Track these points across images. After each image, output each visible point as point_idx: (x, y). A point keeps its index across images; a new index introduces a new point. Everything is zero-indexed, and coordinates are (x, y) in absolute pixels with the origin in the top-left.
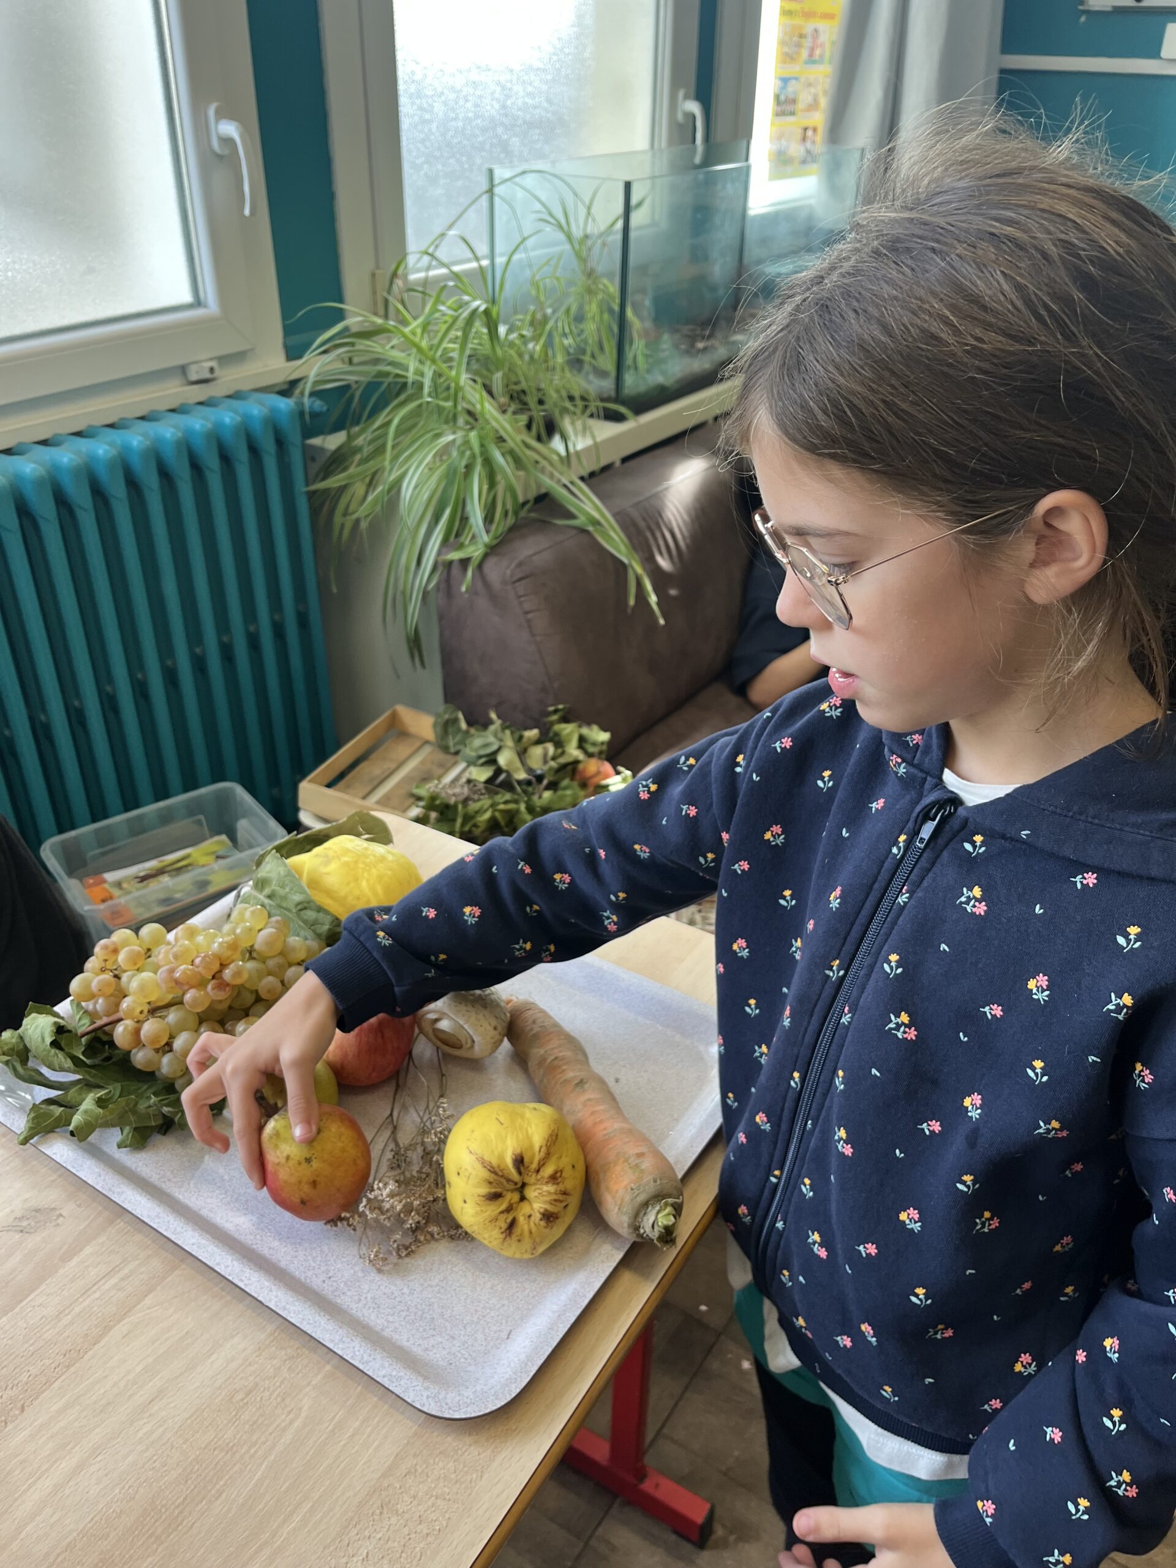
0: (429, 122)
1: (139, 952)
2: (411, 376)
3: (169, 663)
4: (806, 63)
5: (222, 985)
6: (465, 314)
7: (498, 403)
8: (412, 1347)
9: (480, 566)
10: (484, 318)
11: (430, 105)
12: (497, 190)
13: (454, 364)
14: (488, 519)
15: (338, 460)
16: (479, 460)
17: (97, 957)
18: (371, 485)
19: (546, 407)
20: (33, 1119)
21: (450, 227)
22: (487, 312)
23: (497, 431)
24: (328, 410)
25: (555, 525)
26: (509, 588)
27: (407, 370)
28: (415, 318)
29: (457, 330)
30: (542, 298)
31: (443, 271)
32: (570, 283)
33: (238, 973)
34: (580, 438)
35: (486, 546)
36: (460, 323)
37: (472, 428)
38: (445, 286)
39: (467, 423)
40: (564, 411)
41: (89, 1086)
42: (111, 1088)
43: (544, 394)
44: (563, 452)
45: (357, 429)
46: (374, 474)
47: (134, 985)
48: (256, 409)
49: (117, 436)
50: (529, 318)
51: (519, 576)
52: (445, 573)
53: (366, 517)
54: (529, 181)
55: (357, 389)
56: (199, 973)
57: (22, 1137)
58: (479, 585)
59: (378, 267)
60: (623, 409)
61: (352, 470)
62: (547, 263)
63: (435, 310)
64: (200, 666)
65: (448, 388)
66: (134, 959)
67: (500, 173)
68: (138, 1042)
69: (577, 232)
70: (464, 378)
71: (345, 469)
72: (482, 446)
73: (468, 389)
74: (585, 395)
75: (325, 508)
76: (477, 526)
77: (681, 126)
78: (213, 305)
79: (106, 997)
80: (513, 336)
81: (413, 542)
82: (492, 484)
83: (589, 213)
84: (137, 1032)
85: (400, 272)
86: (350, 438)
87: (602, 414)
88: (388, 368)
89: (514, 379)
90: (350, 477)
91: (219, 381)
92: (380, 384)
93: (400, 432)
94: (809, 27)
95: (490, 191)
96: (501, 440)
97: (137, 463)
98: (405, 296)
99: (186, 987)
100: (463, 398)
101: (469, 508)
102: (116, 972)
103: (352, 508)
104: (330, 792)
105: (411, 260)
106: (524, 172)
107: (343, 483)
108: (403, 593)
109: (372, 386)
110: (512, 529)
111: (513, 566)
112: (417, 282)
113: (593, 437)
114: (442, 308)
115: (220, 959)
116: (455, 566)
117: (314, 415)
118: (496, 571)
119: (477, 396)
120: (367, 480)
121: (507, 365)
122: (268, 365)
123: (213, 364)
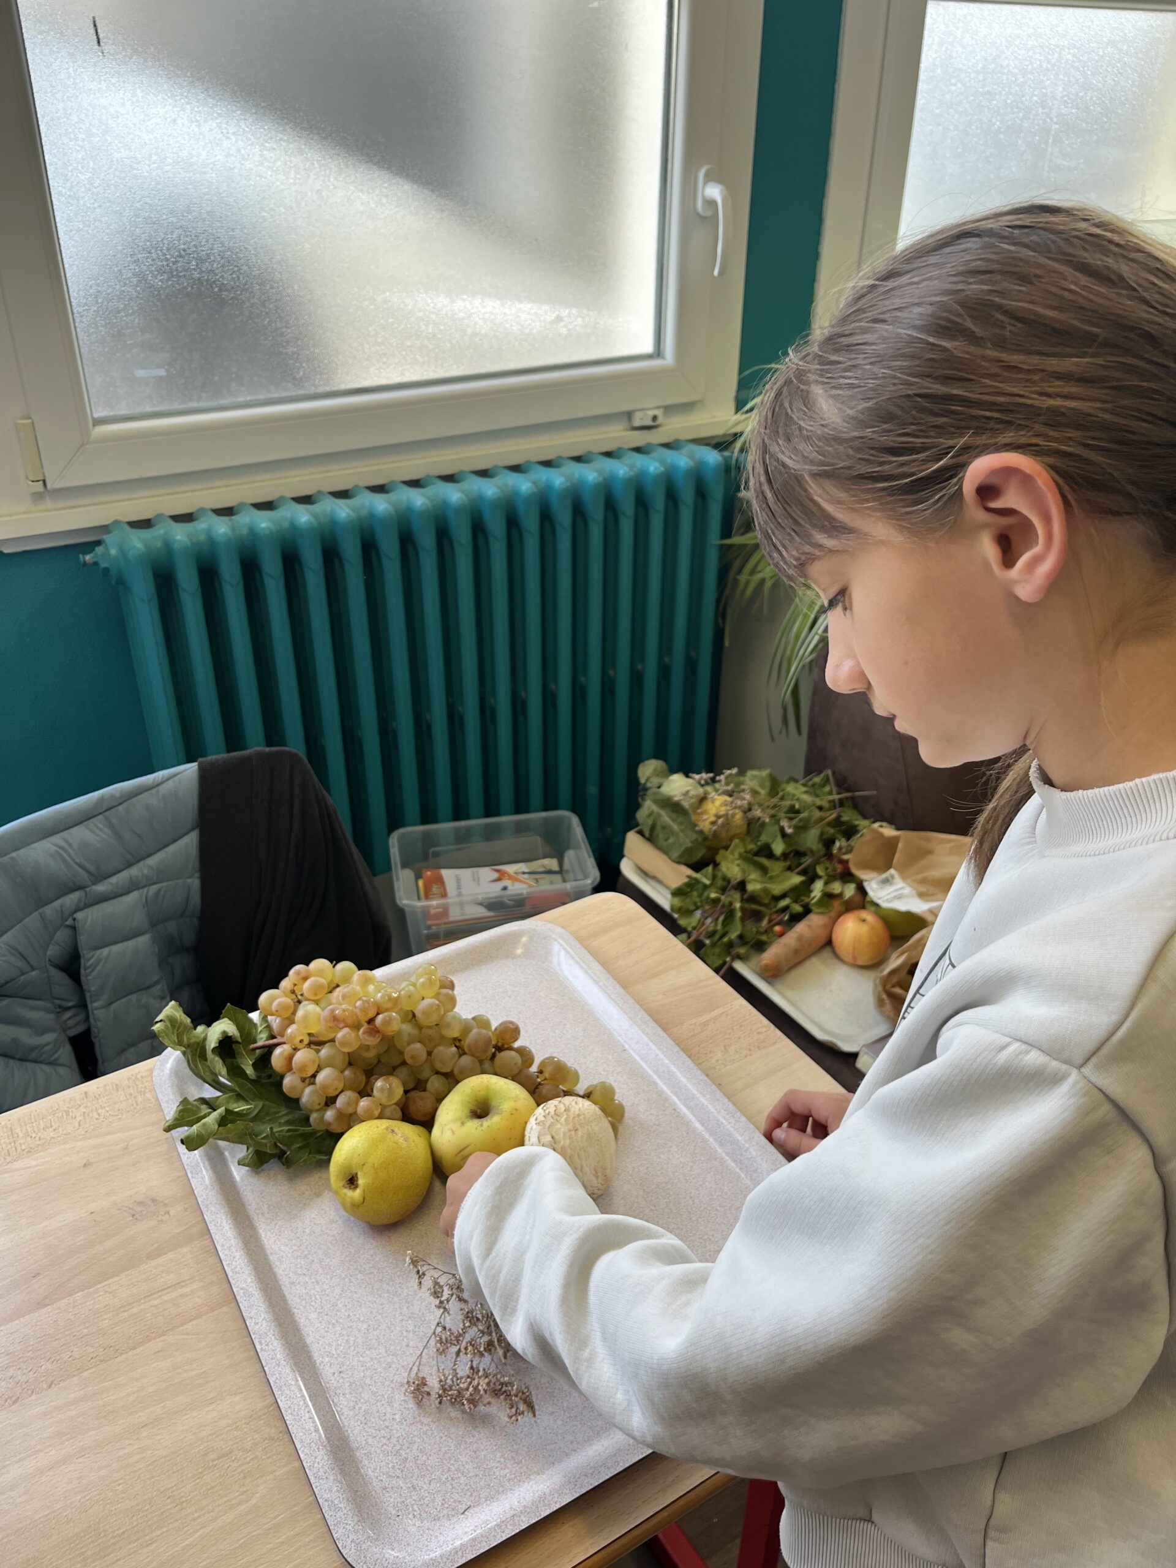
3: (550, 686)
5: (374, 1031)
17: (291, 980)
20: (181, 1112)
41: (235, 1096)
42: (253, 1104)
47: (299, 1015)
48: (682, 461)
49: (544, 473)
56: (358, 1015)
57: (168, 1127)
64: (579, 695)
66: (317, 990)
68: (289, 1069)
75: (736, 564)
78: (670, 357)
79: (283, 1019)
84: (291, 1058)
91: (660, 430)
97: (554, 500)
102: (298, 998)
104: (650, 846)
108: (789, 660)
122: (714, 417)
123: (655, 412)
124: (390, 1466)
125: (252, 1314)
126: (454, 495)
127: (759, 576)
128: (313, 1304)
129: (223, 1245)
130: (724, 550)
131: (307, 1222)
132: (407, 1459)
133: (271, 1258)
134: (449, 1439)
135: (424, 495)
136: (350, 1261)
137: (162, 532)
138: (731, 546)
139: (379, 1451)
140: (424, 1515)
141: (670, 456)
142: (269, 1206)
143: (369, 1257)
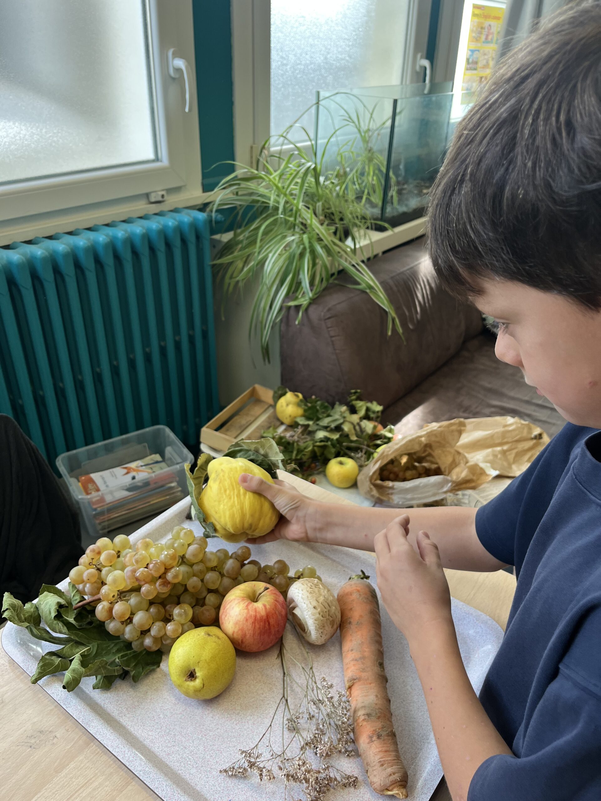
0: (286, 65)
1: (113, 554)
2: (271, 203)
3: (131, 356)
4: (484, 42)
5: (166, 583)
6: (303, 170)
7: (319, 219)
9: (306, 310)
10: (313, 173)
11: (287, 56)
12: (321, 103)
13: (297, 198)
14: (312, 283)
15: (228, 248)
16: (308, 250)
17: (87, 556)
18: (246, 263)
19: (345, 222)
20: (41, 667)
21: (295, 122)
22: (315, 169)
23: (318, 235)
24: (225, 220)
25: (348, 288)
26: (322, 322)
27: (270, 200)
28: (275, 171)
29: (298, 178)
30: (343, 163)
31: (291, 146)
32: (358, 155)
33: (176, 576)
34: (362, 240)
35: (310, 299)
36: (301, 174)
37: (304, 233)
38: (293, 154)
39: (302, 230)
40: (355, 225)
41: (79, 644)
42: (91, 646)
43: (343, 215)
44: (353, 247)
45: (239, 231)
46: (249, 256)
47: (109, 579)
48: (186, 218)
49: (110, 231)
50: (336, 173)
51: (329, 316)
53: (243, 280)
54: (338, 98)
55: (241, 209)
56: (151, 574)
57: (34, 679)
58: (306, 321)
59: (254, 143)
60: (386, 225)
61: (236, 254)
62: (346, 144)
63: (286, 167)
64: (148, 358)
65: (291, 210)
66: (109, 558)
67: (323, 94)
68: (111, 617)
69: (364, 127)
70: (301, 205)
71: (232, 253)
72: (310, 242)
73: (303, 211)
74: (365, 216)
75: (220, 274)
76: (306, 288)
77: (417, 73)
78: (165, 162)
79: (92, 584)
80: (327, 183)
81: (269, 295)
82: (314, 264)
83: (371, 117)
84: (111, 610)
85: (266, 146)
86: (236, 235)
87: (374, 227)
88: (259, 198)
89: (327, 206)
90: (235, 257)
91: (166, 202)
92: (254, 206)
93: (266, 233)
94: (486, 23)
95: (318, 103)
96: (320, 240)
97: (119, 246)
98: (269, 159)
99: (143, 583)
100: (300, 216)
101: (301, 276)
102: (99, 567)
103: (235, 275)
104: (217, 433)
105: (273, 140)
106: (337, 93)
107: (231, 261)
108: (262, 323)
109: (249, 208)
110: (325, 289)
111: (325, 310)
112: (276, 152)
113: (370, 239)
114: (291, 166)
115: (165, 565)
116: (293, 309)
117: (217, 222)
118: (316, 313)
119: (309, 216)
120: (244, 259)
121: (324, 199)
122: (193, 195)
123: (163, 193)
128: (189, 763)
129: (112, 746)
130: (214, 267)
131: (158, 710)
133: (145, 743)
136: (200, 726)
138: (217, 265)
141: (177, 216)
142: (127, 709)
143: (212, 719)
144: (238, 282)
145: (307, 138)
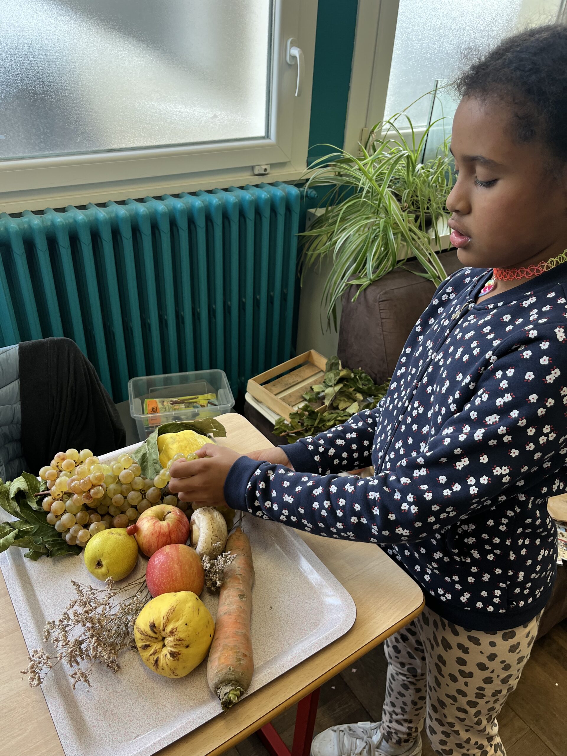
2: (360, 185)
6: (395, 157)
7: (402, 206)
8: (89, 722)
9: (365, 290)
12: (439, 91)
13: (383, 183)
14: (376, 268)
15: (319, 222)
16: (381, 235)
22: (408, 157)
23: (395, 221)
24: (317, 197)
25: (415, 275)
26: (377, 304)
27: (359, 182)
28: (370, 156)
29: (389, 164)
31: (394, 132)
34: (444, 231)
35: (371, 280)
36: (392, 161)
38: (390, 141)
47: (59, 481)
48: (279, 192)
49: (209, 197)
51: (383, 299)
52: (348, 290)
58: (362, 299)
59: (365, 127)
61: (324, 228)
63: (381, 153)
67: (439, 84)
70: (386, 190)
71: (321, 227)
72: (385, 227)
73: (387, 197)
75: (306, 245)
76: (370, 269)
78: (274, 139)
85: (375, 131)
86: (327, 212)
89: (415, 194)
90: (322, 232)
91: (268, 176)
92: (347, 187)
95: (435, 90)
96: (396, 226)
100: (383, 201)
102: (61, 469)
103: (318, 247)
104: (261, 387)
107: (318, 234)
109: (343, 188)
110: (389, 273)
111: (382, 293)
112: (382, 136)
115: (93, 483)
116: (354, 287)
117: (309, 197)
118: (371, 295)
119: (392, 201)
120: (329, 235)
121: (413, 187)
122: (296, 170)
123: (266, 167)
124: (98, 714)
125: (29, 637)
126: (161, 207)
127: (317, 252)
129: (15, 600)
130: (300, 239)
132: (107, 711)
134: (130, 700)
135: (145, 207)
137: (4, 222)
138: (305, 236)
139: (92, 707)
140: (115, 740)
141: (273, 189)
142: (43, 578)
144: (320, 254)
145: (409, 126)
